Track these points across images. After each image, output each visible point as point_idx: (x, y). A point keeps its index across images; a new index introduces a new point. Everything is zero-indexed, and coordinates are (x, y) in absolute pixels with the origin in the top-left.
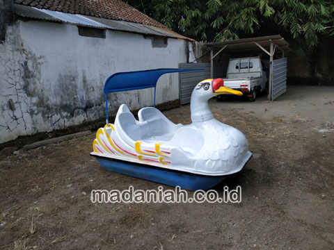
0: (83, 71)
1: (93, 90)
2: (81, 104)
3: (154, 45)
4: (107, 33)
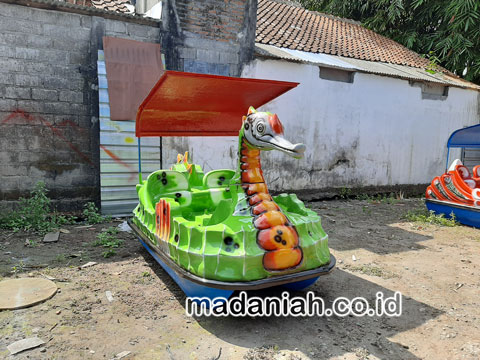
0: (317, 123)
1: (325, 148)
2: (306, 164)
3: (425, 96)
4: (357, 76)
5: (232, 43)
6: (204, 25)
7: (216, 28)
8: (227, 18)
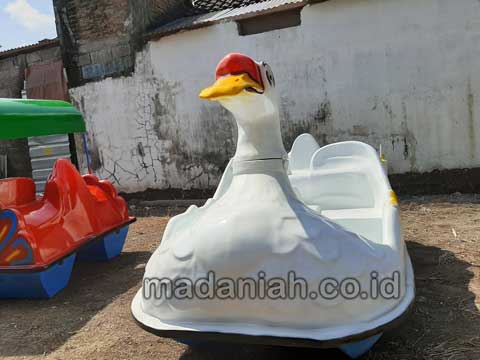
4: (304, 13)
5: (120, 34)
6: (92, 28)
7: (103, 25)
8: (111, 11)
